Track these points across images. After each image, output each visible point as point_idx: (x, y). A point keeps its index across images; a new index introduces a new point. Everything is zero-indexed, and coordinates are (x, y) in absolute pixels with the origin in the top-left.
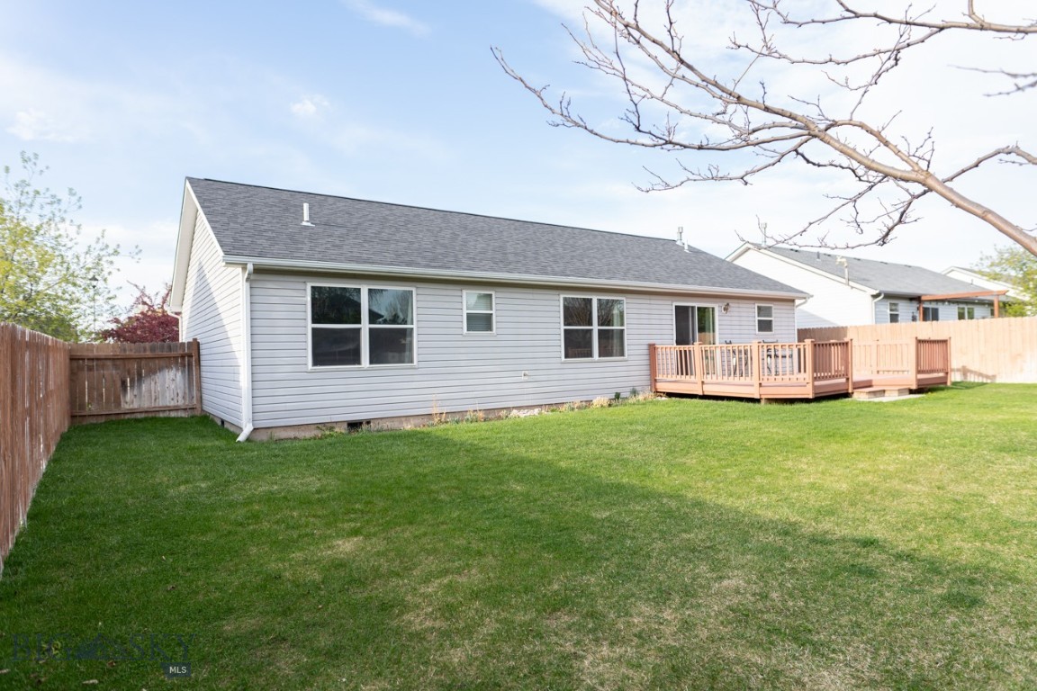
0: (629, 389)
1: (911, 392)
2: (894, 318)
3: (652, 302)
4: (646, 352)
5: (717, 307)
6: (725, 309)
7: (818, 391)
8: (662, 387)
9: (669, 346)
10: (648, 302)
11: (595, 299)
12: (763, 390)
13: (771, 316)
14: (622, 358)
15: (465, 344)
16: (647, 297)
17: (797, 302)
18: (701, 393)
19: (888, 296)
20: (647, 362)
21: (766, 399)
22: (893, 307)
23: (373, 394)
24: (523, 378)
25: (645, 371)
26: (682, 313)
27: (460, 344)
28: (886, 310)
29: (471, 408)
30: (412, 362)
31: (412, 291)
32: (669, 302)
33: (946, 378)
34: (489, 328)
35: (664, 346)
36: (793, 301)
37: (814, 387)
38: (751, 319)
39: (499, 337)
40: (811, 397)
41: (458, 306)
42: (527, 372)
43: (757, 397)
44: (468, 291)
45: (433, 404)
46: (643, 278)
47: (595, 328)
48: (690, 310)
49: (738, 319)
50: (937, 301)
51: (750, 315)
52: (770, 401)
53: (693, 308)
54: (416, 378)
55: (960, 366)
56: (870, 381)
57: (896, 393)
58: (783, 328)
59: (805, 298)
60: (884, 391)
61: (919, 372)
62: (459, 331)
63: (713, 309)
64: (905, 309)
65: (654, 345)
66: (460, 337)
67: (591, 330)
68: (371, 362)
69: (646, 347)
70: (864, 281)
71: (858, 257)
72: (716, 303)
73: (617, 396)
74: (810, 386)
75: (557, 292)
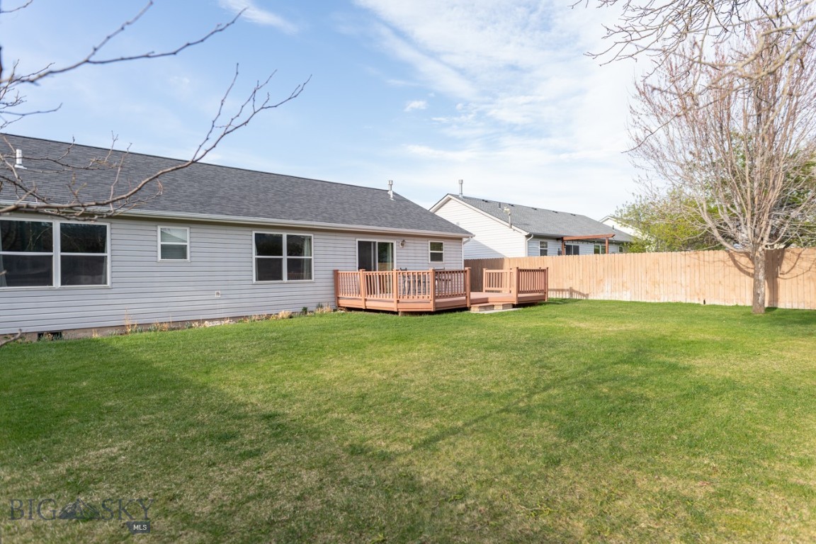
0: (315, 305)
1: (514, 306)
2: (544, 253)
3: (338, 238)
4: (332, 276)
5: (396, 243)
6: (402, 245)
7: (438, 306)
8: (343, 303)
9: (353, 272)
10: (334, 238)
11: (285, 235)
12: (400, 306)
13: (442, 250)
14: (310, 280)
15: (159, 269)
16: (334, 234)
17: (464, 240)
18: (364, 308)
19: (537, 237)
20: (332, 284)
21: (402, 312)
22: (543, 245)
23: (64, 309)
24: (216, 296)
25: (331, 291)
26: (364, 247)
27: (155, 269)
28: (537, 246)
29: (157, 321)
30: (106, 283)
31: (106, 226)
32: (354, 239)
33: (545, 296)
34: (185, 257)
35: (348, 272)
36: (461, 239)
37: (435, 304)
38: (425, 252)
39: (193, 264)
40: (432, 310)
41: (154, 238)
42: (220, 292)
43: (396, 310)
44: (162, 227)
45: (125, 317)
46: (331, 220)
47: (285, 257)
48: (372, 244)
49: (413, 251)
50: (578, 240)
51: (425, 249)
52: (406, 313)
53: (375, 243)
54: (109, 296)
55: (568, 288)
56: (487, 299)
57: (501, 307)
58: (452, 259)
59: (468, 237)
60: (493, 306)
61: (519, 292)
62: (154, 259)
63: (392, 244)
64: (553, 247)
65: (338, 270)
66: (155, 264)
67: (281, 260)
68: (63, 283)
69: (331, 272)
70: (521, 225)
71: (535, 207)
72: (394, 239)
73: (305, 310)
74: (432, 302)
75: (250, 229)
